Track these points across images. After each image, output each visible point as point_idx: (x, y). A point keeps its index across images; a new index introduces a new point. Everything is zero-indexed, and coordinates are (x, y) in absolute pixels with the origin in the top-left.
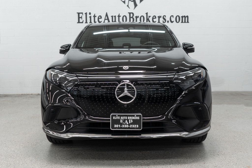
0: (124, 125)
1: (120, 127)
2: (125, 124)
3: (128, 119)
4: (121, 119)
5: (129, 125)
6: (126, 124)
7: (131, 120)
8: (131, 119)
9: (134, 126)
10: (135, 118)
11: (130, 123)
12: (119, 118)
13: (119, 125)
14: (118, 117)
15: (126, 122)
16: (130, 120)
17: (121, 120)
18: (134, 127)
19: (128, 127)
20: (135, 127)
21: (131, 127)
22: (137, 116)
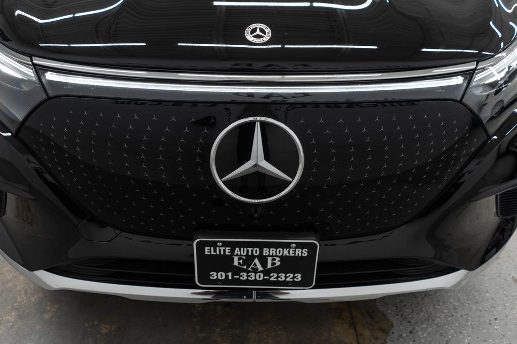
0: (247, 272)
1: (230, 278)
2: (250, 272)
3: (264, 254)
4: (237, 255)
5: (267, 272)
6: (255, 271)
7: (273, 260)
8: (277, 256)
9: (286, 277)
10: (291, 252)
11: (269, 266)
12: (227, 251)
13: (230, 274)
14: (222, 249)
15: (255, 265)
16: (270, 259)
17: (236, 258)
18: (284, 279)
19: (262, 278)
20: (288, 279)
21: (272, 279)
22: (300, 246)
